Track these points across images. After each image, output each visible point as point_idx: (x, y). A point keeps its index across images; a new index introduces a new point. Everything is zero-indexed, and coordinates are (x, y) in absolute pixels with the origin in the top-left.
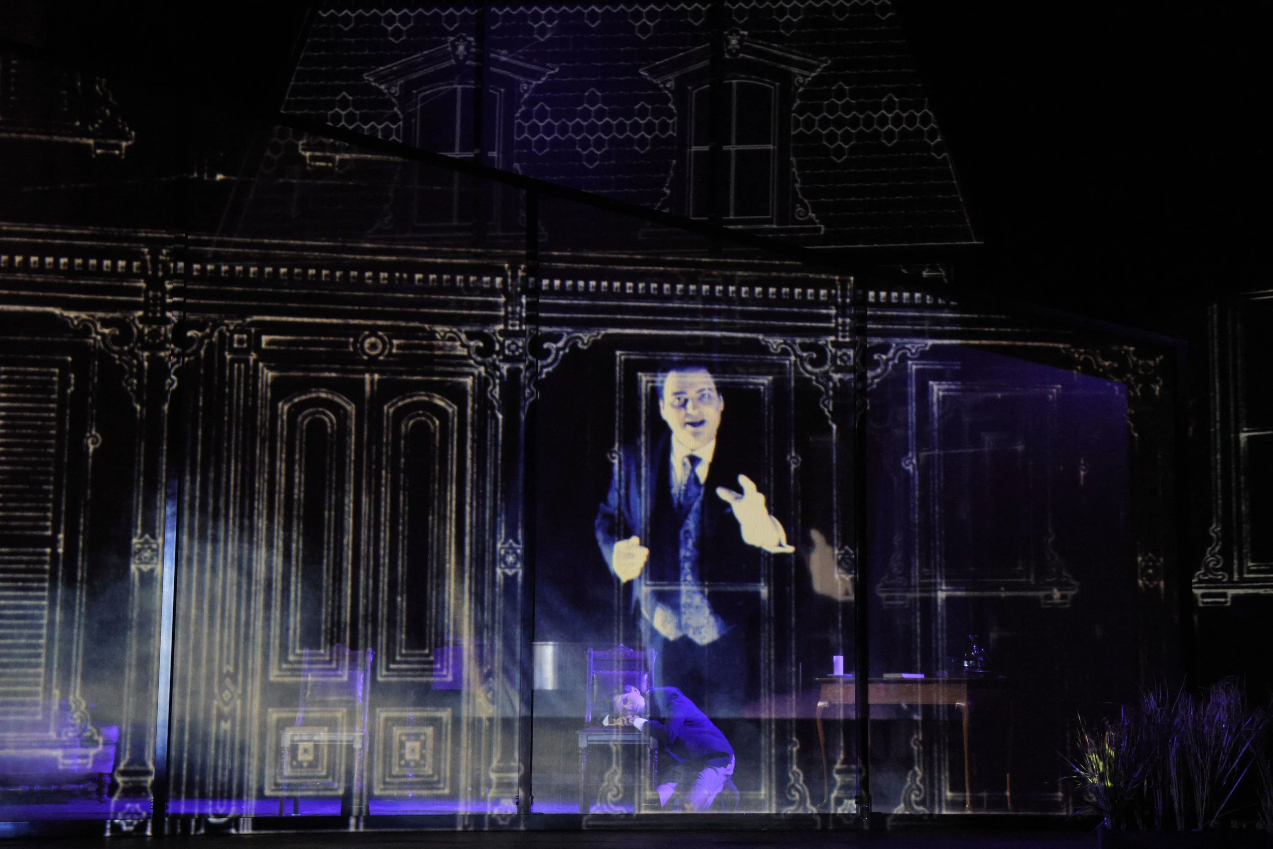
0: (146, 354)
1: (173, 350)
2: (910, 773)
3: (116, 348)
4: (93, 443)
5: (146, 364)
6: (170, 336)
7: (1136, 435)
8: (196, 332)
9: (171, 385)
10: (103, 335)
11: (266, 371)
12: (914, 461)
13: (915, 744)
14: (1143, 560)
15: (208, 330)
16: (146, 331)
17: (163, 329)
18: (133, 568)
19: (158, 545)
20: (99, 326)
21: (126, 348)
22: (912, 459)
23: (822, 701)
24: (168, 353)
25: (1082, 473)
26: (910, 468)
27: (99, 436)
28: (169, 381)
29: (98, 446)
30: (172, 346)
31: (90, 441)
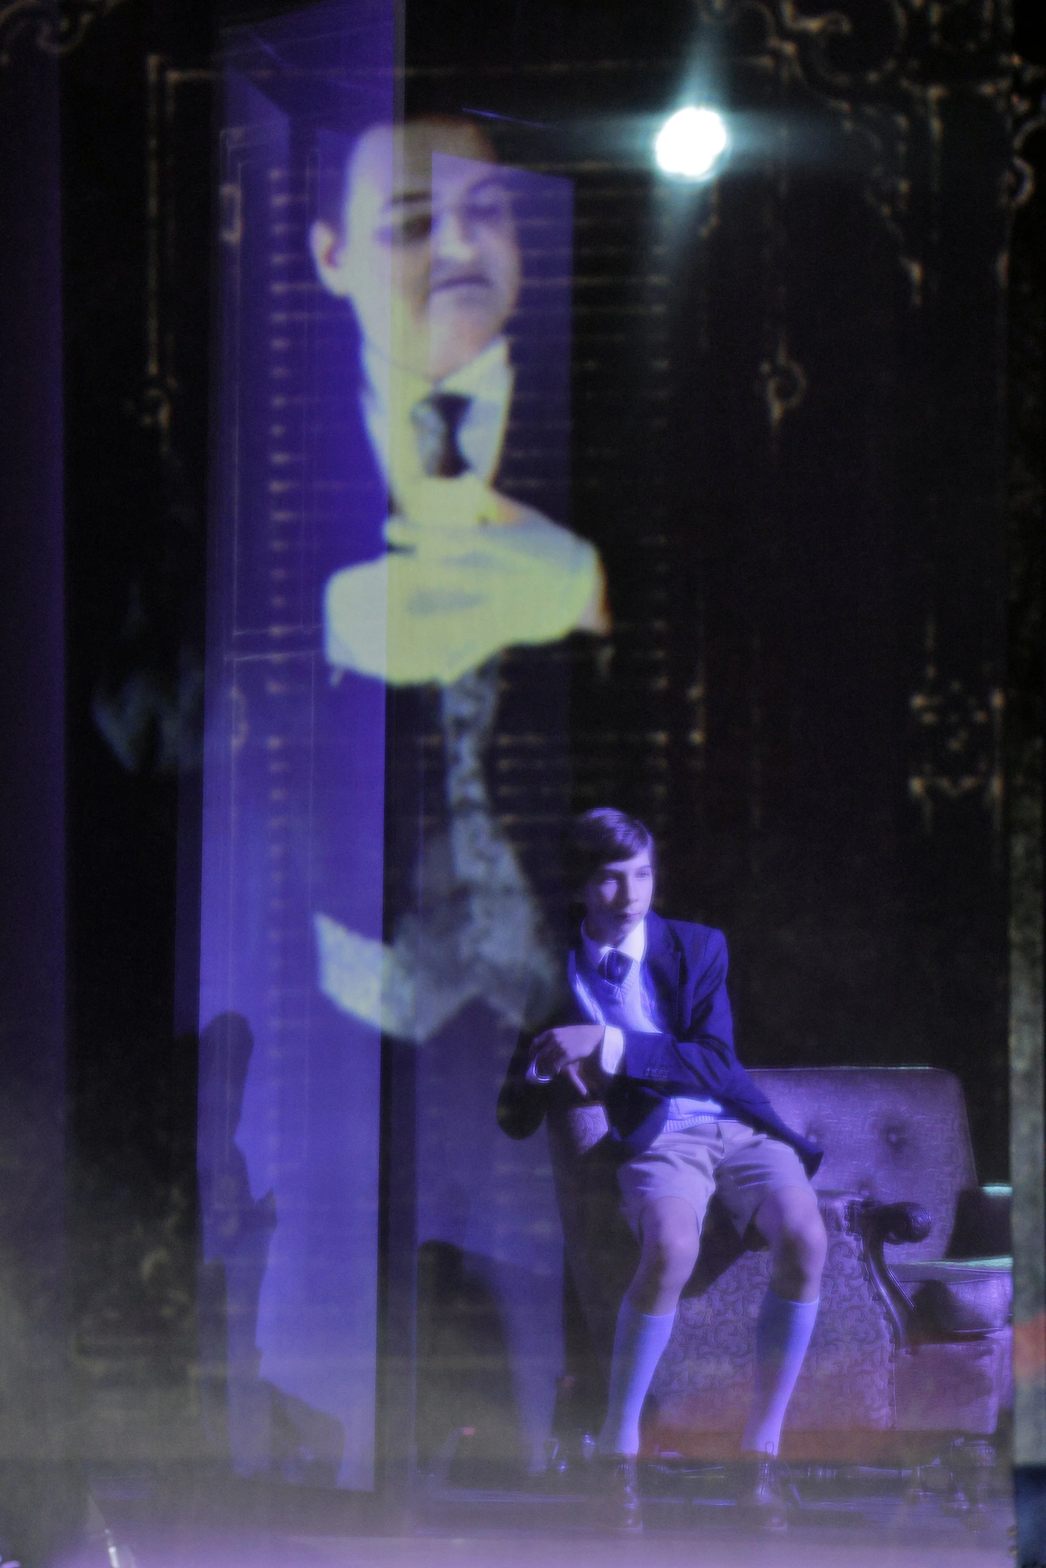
0: (935, 92)
1: (1016, 74)
3: (842, 80)
4: (783, 393)
5: (936, 125)
6: (1008, 23)
9: (1014, 191)
10: (802, 39)
18: (916, 785)
20: (787, 10)
21: (873, 77)
24: (1004, 84)
27: (797, 370)
28: (1008, 178)
29: (795, 401)
30: (1016, 60)
31: (772, 386)
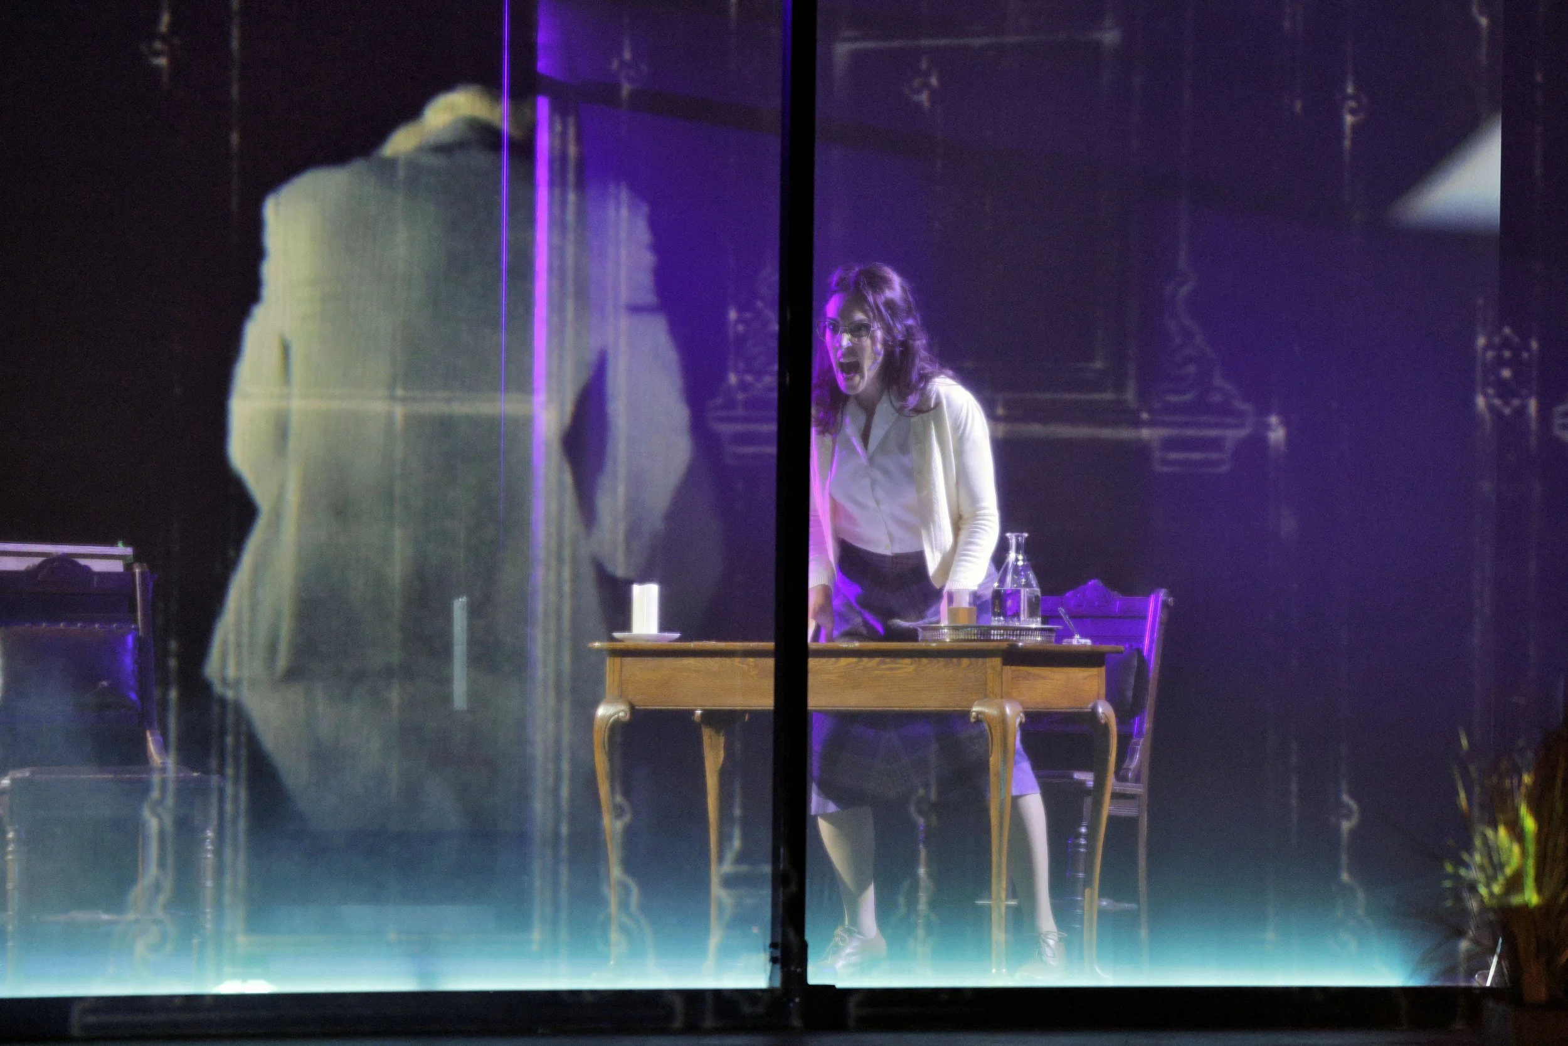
2: (906, 885)
7: (1484, 21)
12: (934, 81)
13: (920, 812)
14: (1489, 346)
22: (927, 74)
23: (612, 701)
25: (1349, 119)
26: (924, 97)
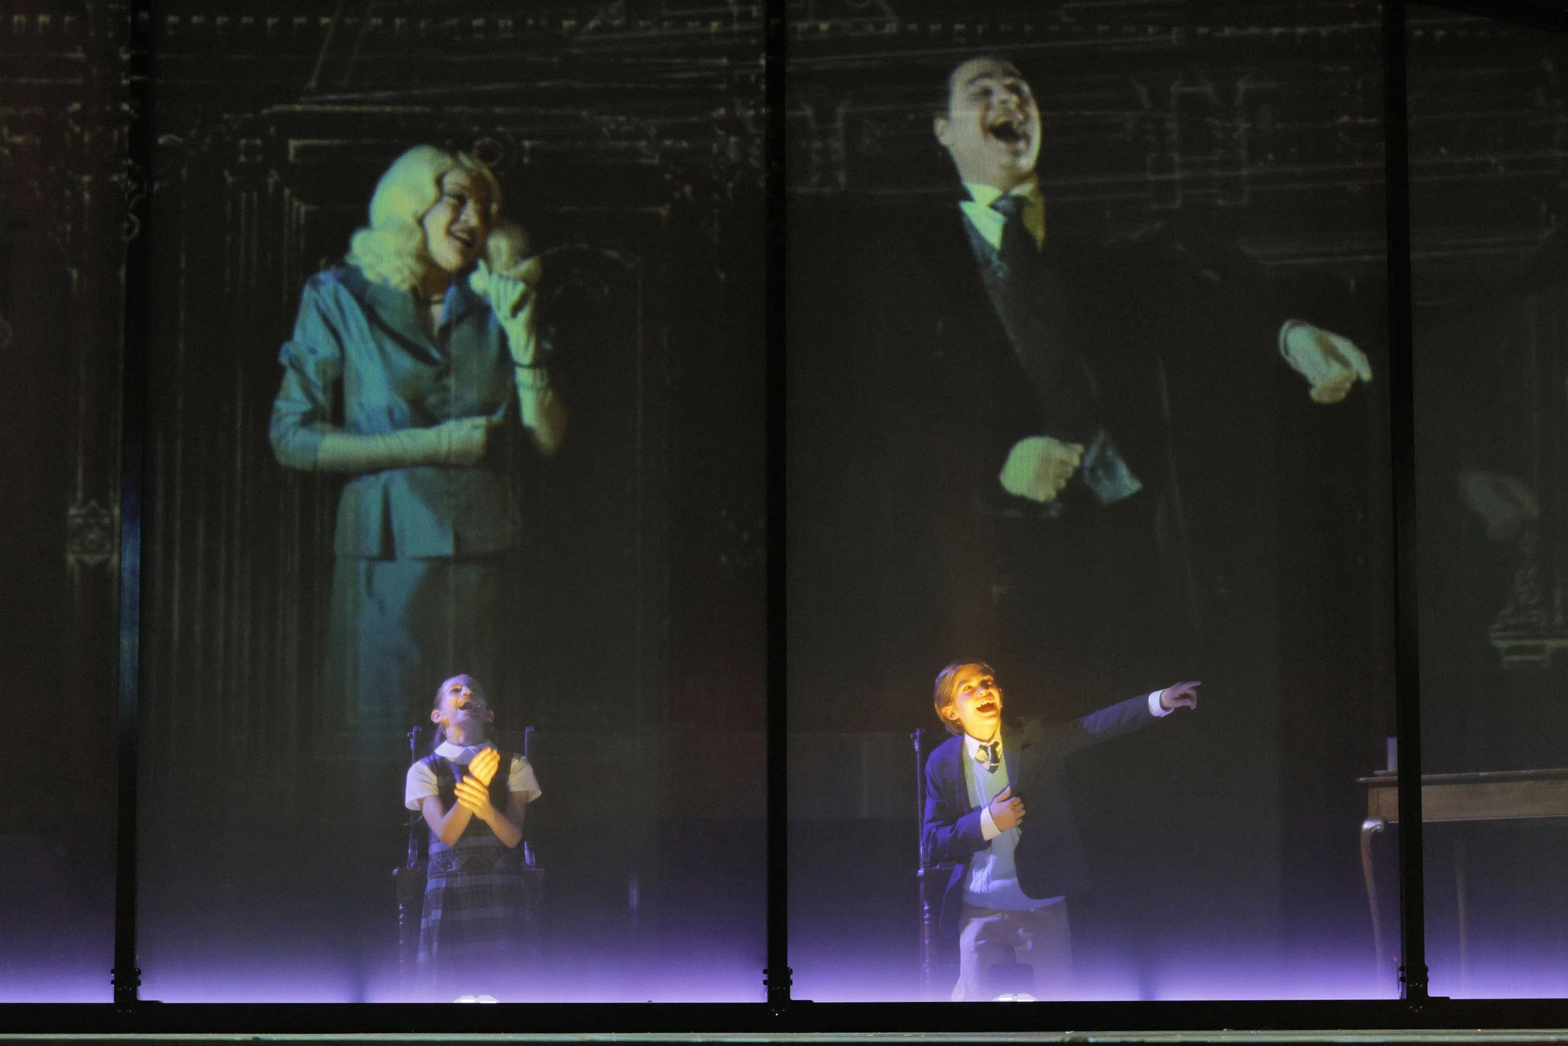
8: (172, 137)
11: (296, 204)
15: (193, 133)
16: (87, 138)
17: (116, 133)
19: (112, 518)
23: (1371, 819)
